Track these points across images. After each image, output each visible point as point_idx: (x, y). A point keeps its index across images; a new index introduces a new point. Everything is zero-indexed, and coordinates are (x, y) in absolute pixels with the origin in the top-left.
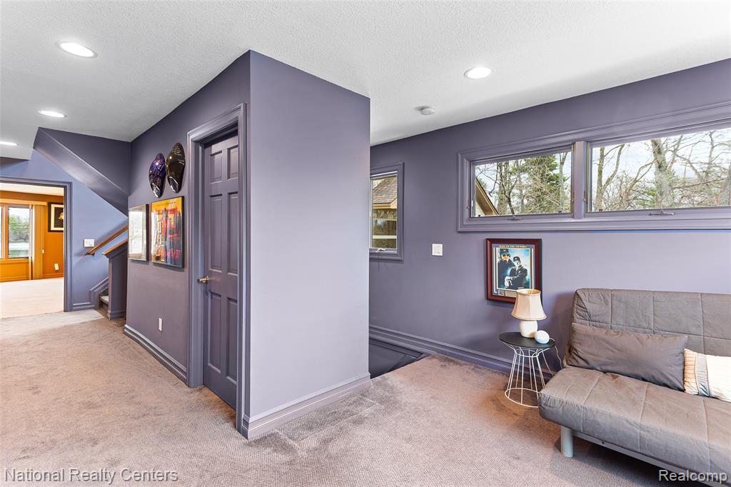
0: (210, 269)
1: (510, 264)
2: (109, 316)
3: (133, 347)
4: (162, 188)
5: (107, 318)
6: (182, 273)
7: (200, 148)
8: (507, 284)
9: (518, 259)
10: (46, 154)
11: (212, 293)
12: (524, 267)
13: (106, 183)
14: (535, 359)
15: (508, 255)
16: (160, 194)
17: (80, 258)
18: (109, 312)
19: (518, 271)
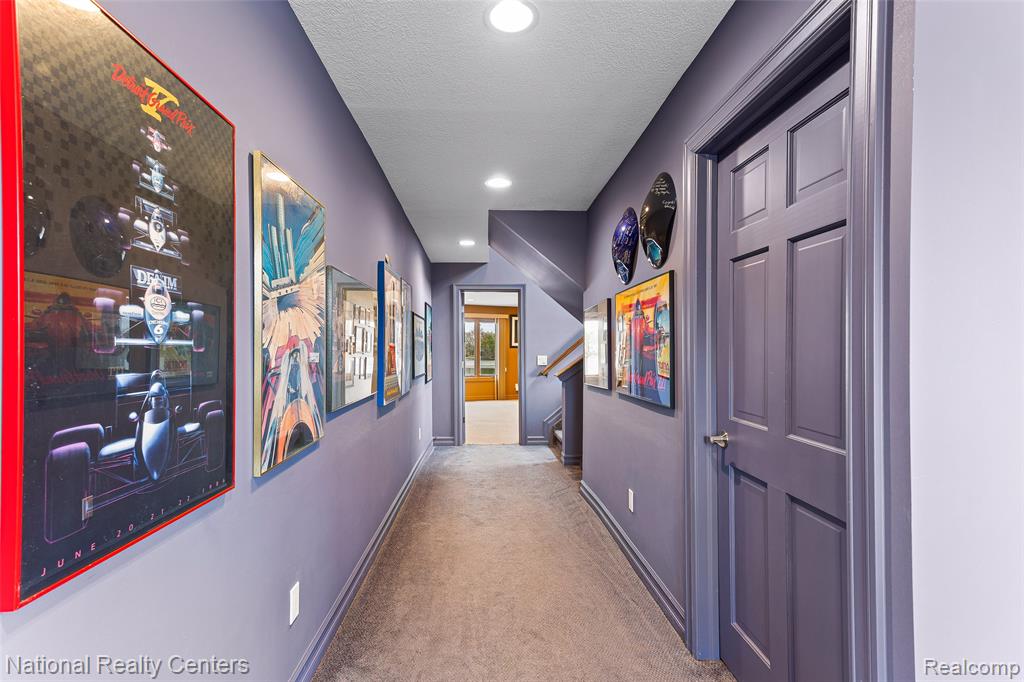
0: (733, 419)
2: (563, 460)
3: (592, 521)
4: (631, 266)
5: (561, 461)
6: (672, 418)
7: (710, 162)
10: (501, 251)
11: (738, 472)
13: (558, 277)
16: (629, 278)
17: (535, 379)
18: (563, 454)
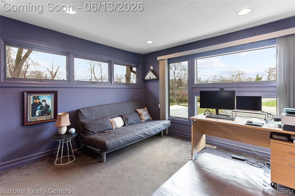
1: (40, 103)
8: (37, 114)
9: (45, 101)
12: (48, 104)
14: (69, 143)
15: (38, 99)
19: (44, 107)
